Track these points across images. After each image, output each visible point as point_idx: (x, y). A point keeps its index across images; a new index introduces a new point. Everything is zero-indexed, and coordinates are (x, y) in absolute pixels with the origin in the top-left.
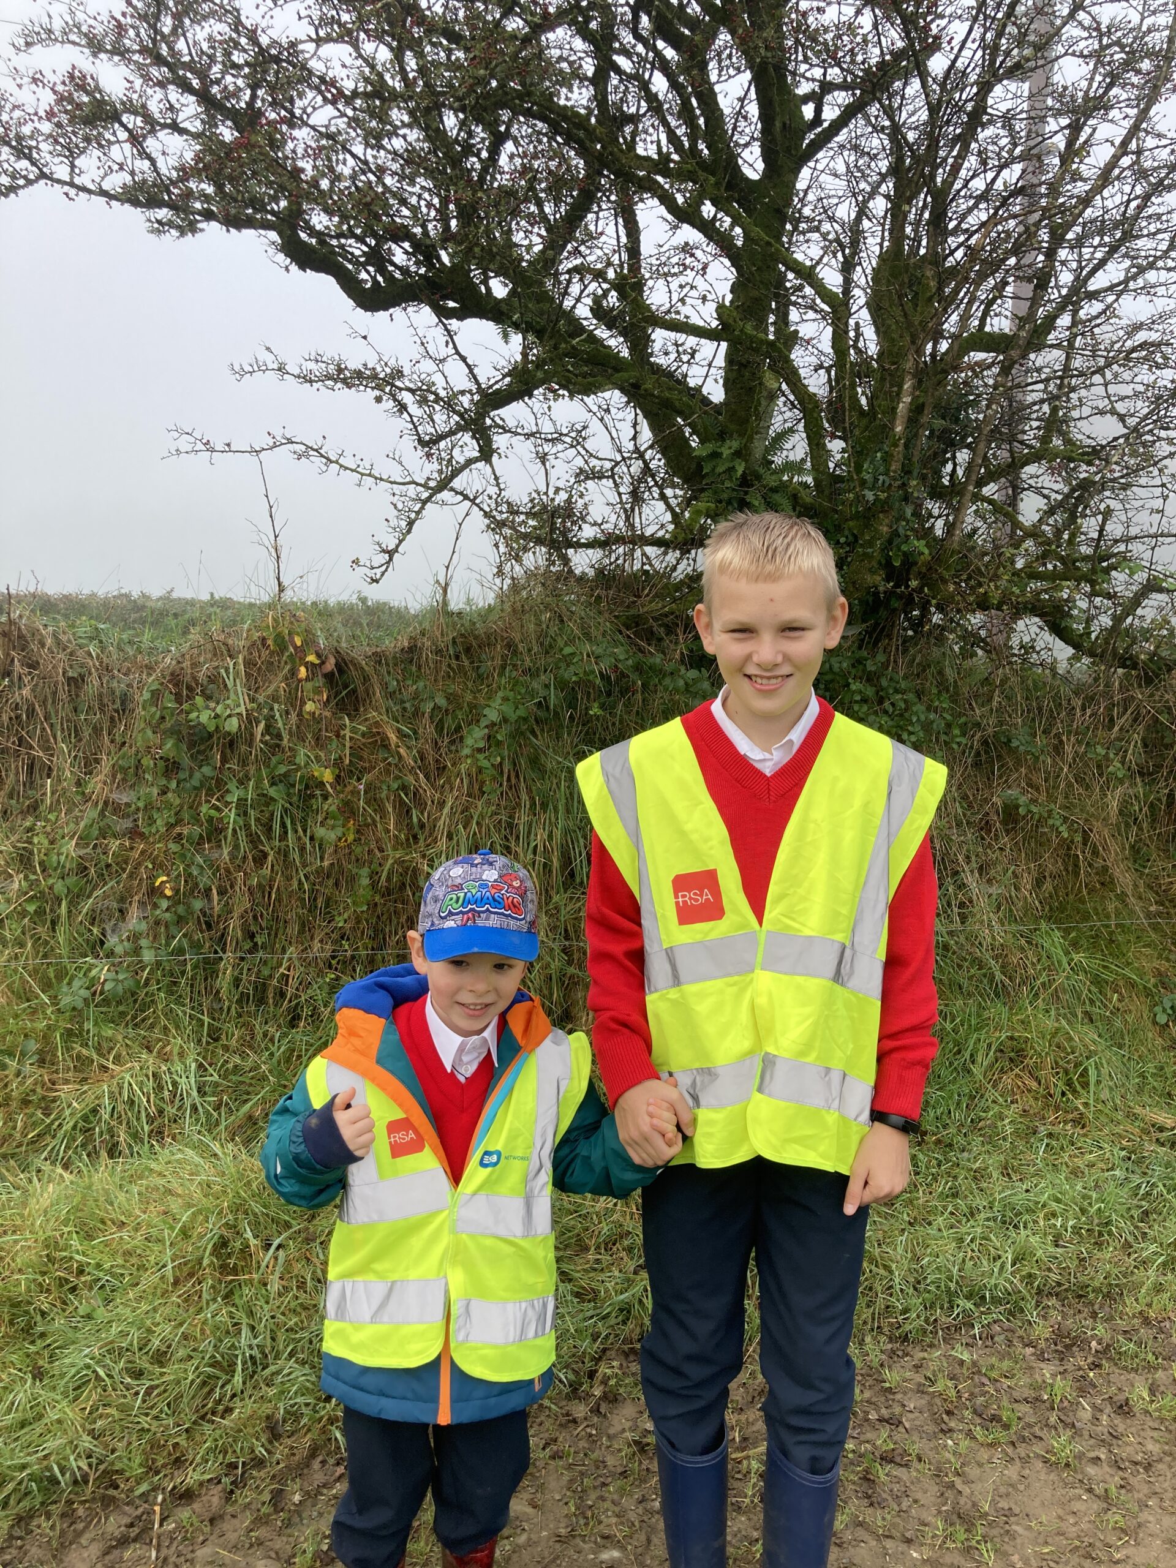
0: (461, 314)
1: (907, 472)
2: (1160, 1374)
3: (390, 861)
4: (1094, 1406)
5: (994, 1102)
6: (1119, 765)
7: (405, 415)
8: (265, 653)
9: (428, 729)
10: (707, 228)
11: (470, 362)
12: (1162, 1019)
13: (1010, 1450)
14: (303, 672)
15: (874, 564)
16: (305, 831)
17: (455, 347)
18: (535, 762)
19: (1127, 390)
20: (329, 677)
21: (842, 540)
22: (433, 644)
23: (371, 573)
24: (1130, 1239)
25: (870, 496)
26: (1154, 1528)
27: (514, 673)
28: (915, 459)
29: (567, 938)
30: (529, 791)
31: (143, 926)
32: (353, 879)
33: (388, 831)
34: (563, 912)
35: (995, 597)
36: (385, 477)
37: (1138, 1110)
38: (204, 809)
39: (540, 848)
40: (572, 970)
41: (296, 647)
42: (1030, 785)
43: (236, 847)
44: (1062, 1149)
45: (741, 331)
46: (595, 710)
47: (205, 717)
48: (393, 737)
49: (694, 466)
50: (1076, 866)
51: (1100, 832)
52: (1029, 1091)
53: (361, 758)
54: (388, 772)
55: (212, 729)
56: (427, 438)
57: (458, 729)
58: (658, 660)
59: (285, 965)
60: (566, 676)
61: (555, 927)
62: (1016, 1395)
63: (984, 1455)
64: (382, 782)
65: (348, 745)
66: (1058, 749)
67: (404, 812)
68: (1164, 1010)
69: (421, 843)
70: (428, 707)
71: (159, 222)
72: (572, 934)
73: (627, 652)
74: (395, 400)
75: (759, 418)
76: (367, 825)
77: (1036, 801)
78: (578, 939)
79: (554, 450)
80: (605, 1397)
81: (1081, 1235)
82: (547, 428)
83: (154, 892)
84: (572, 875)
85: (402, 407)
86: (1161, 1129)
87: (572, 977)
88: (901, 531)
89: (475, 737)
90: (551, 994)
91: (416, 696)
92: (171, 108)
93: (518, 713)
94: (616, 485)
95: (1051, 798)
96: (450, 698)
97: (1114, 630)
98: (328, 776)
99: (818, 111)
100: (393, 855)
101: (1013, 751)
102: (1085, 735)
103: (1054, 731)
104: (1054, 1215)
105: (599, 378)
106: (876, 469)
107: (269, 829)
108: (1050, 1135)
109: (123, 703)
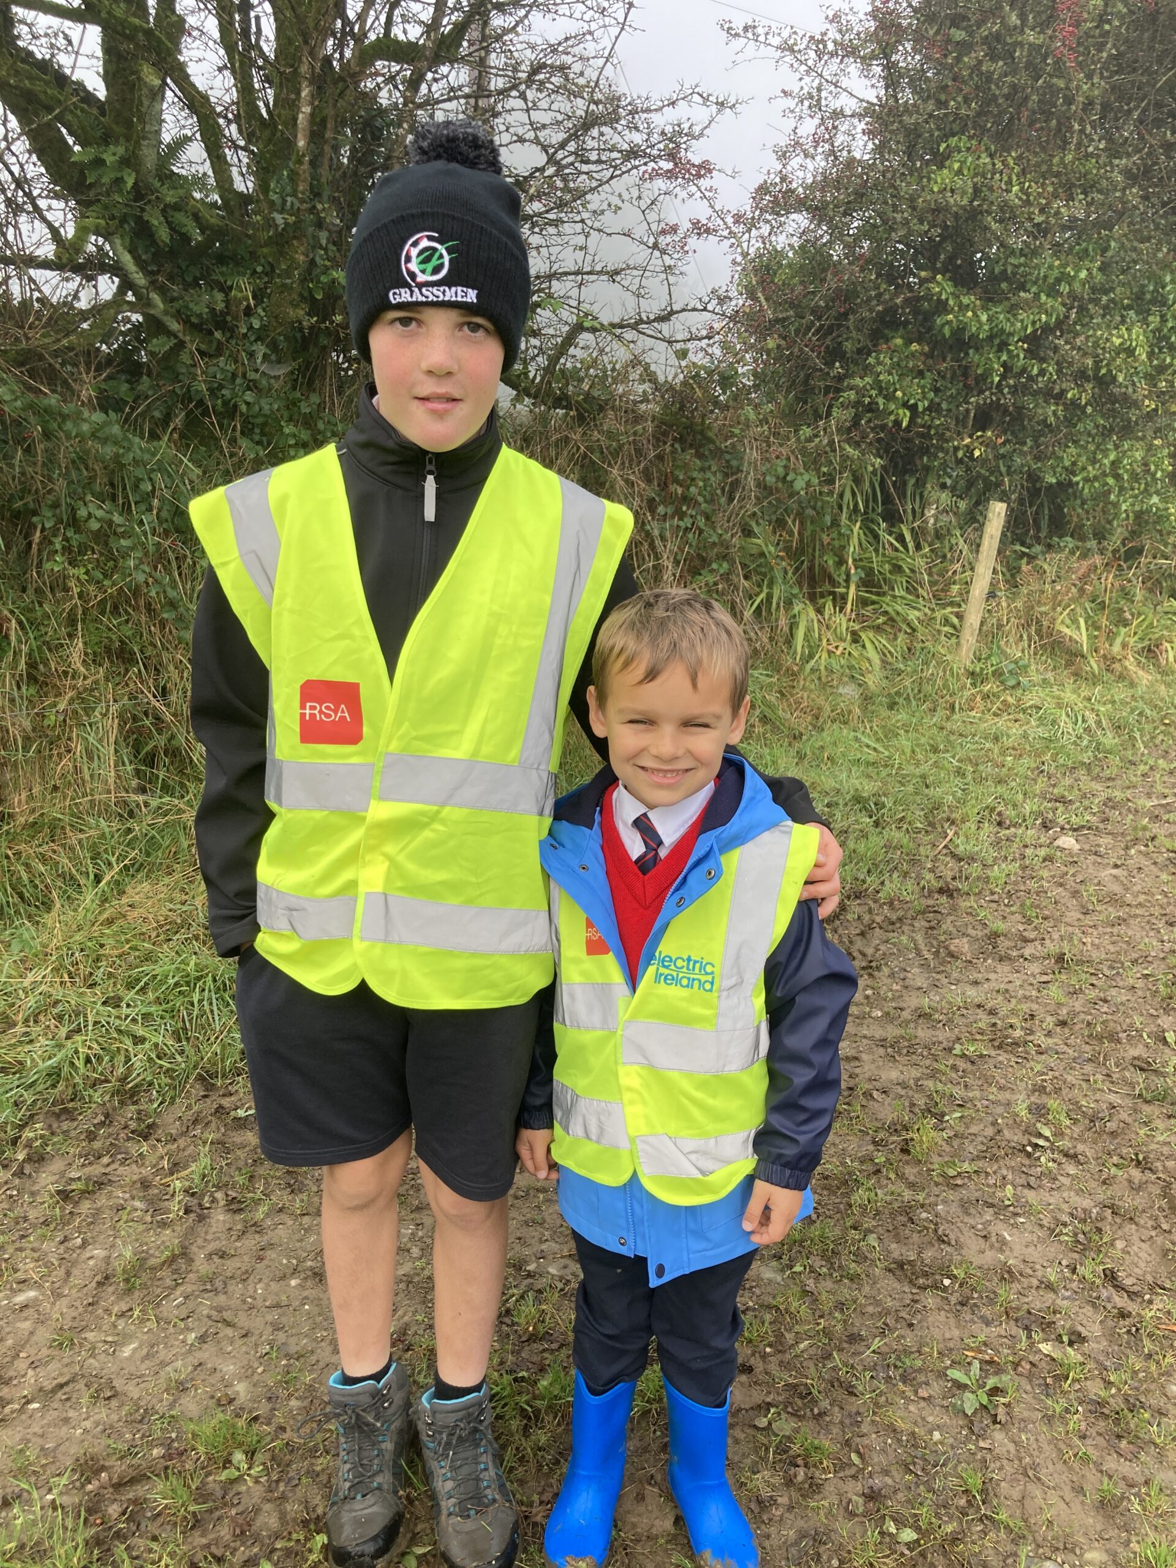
1: (316, 193)
15: (295, 296)
21: (259, 269)
25: (279, 219)
28: (324, 180)
45: (111, 14)
49: (76, 175)
58: (54, 402)
73: (16, 392)
75: (146, 119)
88: (318, 259)
97: (549, 370)
106: (283, 189)
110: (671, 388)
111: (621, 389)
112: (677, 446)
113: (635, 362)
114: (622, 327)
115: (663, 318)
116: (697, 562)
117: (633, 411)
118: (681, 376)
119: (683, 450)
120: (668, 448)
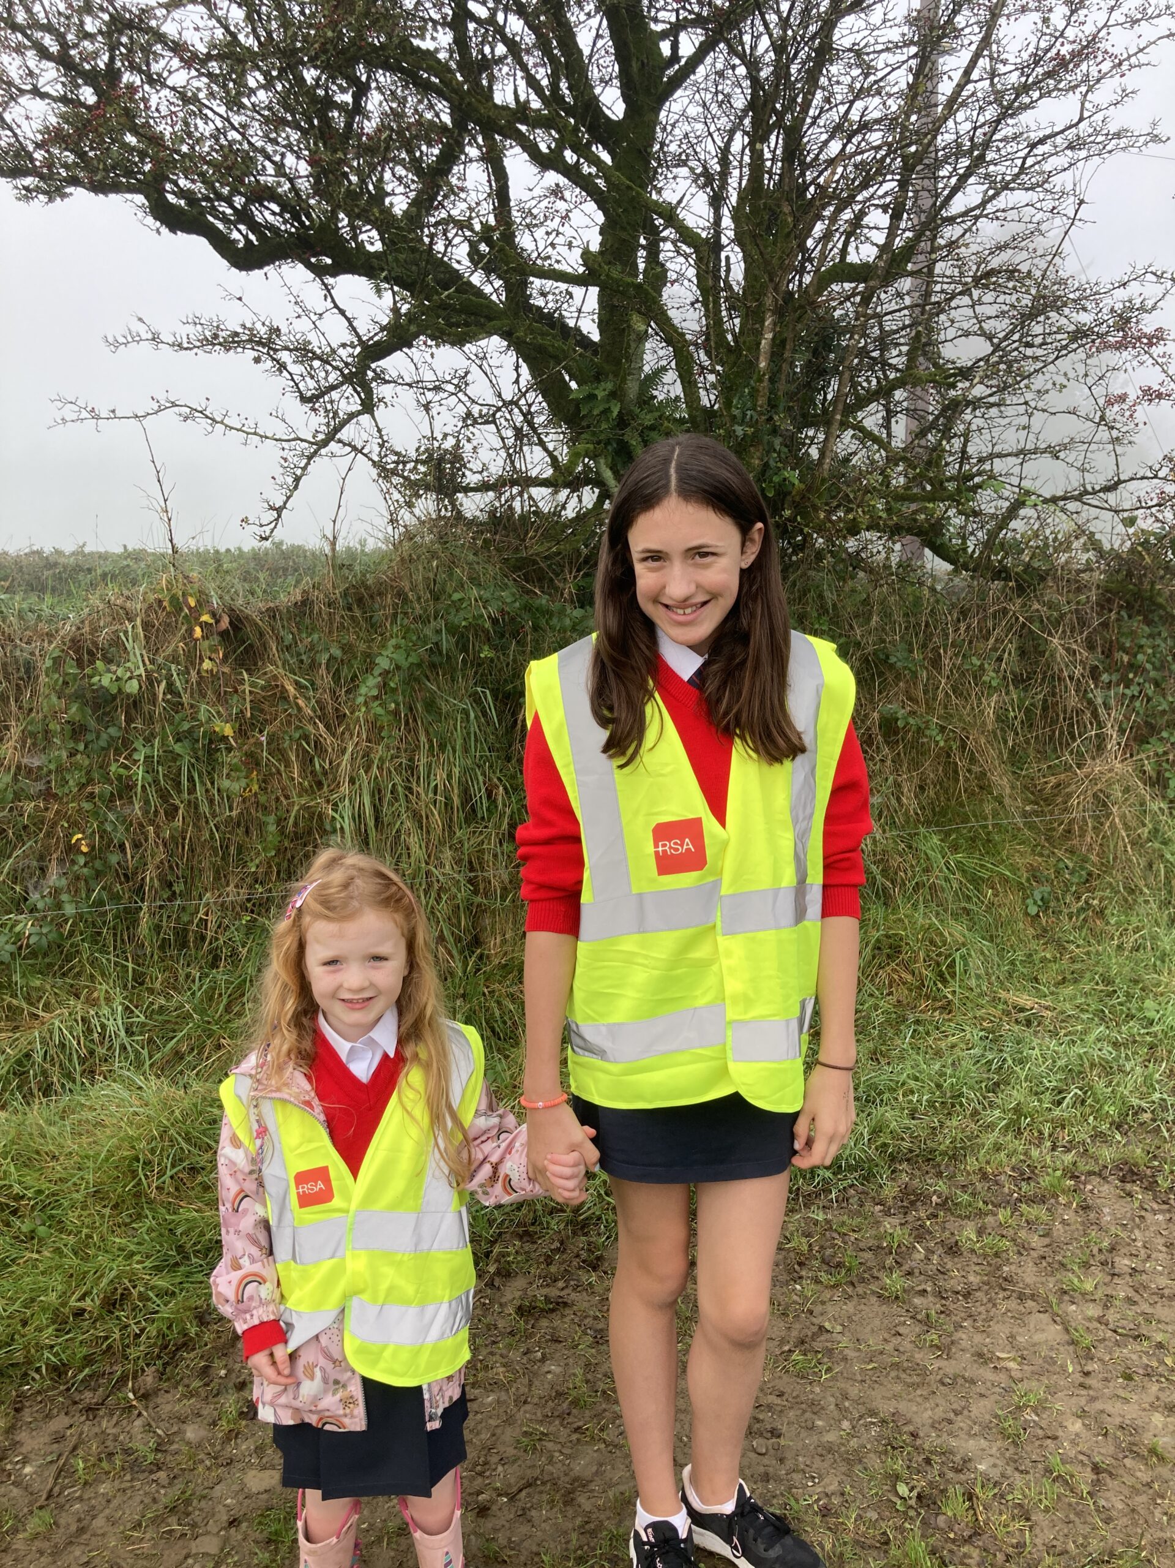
0: (336, 270)
1: (772, 405)
2: (989, 1219)
3: (296, 808)
4: (927, 1250)
5: (871, 995)
6: (993, 675)
7: (285, 373)
8: (162, 615)
9: (325, 680)
10: (572, 173)
11: (349, 315)
12: (1033, 910)
13: (849, 1290)
14: (198, 632)
16: (213, 783)
17: (333, 301)
18: (431, 705)
19: (991, 311)
20: (224, 634)
22: (326, 596)
23: (259, 531)
24: (979, 1107)
25: (739, 430)
26: (964, 1344)
27: (406, 621)
28: (780, 393)
29: (472, 869)
30: (427, 733)
31: (64, 882)
32: (262, 826)
33: (293, 779)
34: (466, 845)
35: (864, 520)
36: (269, 435)
37: (1003, 994)
38: (113, 768)
39: (441, 788)
40: (478, 899)
41: (190, 608)
42: (910, 699)
43: (147, 802)
44: (928, 1033)
45: (607, 275)
46: (486, 653)
47: (106, 681)
48: (291, 689)
49: (572, 409)
50: (956, 772)
51: (977, 740)
52: (904, 983)
53: (262, 711)
54: (289, 723)
55: (114, 691)
56: (309, 394)
57: (354, 678)
58: (544, 602)
59: (202, 911)
60: (456, 621)
61: (461, 860)
62: (862, 1245)
63: (827, 1294)
64: (285, 732)
65: (248, 699)
66: (936, 662)
67: (306, 761)
68: (1035, 903)
69: (325, 788)
70: (324, 658)
71: (26, 188)
72: (476, 866)
73: (514, 595)
74: (274, 359)
75: (629, 360)
76: (272, 775)
77: (914, 713)
78: (483, 870)
79: (437, 398)
80: (498, 1272)
81: (935, 1108)
82: (429, 376)
83: (72, 849)
84: (473, 810)
85: (282, 367)
86: (1022, 1010)
87: (479, 905)
88: (772, 463)
89: (369, 686)
90: (459, 923)
91: (312, 648)
92: (31, 74)
93: (410, 660)
94: (499, 430)
95: (930, 709)
96: (347, 648)
97: (988, 545)
98: (228, 730)
99: (675, 47)
100: (299, 802)
101: (892, 667)
102: (961, 647)
103: (931, 646)
104: (912, 1092)
105: (473, 328)
106: (744, 404)
107: (178, 784)
108: (917, 1022)
109: (27, 671)
110: (1118, 556)
111: (1063, 558)
112: (1123, 613)
113: (1080, 531)
114: (1064, 498)
115: (1111, 488)
116: (1145, 731)
117: (1077, 581)
118: (1128, 544)
119: (1130, 617)
120: (1113, 616)
